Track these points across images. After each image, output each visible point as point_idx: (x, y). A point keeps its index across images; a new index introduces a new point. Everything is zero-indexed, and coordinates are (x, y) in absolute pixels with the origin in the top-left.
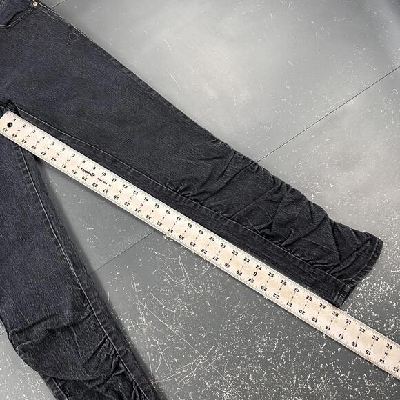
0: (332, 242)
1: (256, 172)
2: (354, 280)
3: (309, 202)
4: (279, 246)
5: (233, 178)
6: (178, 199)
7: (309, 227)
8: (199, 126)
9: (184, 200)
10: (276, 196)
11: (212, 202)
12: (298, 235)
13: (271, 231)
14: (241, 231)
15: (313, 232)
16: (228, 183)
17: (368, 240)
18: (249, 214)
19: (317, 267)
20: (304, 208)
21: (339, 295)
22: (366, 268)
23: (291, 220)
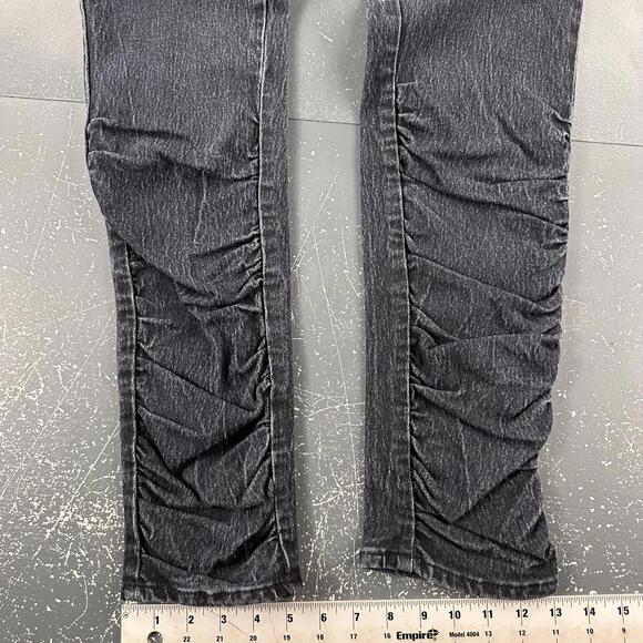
0: (487, 484)
1: (548, 247)
2: (431, 570)
3: (548, 391)
4: (411, 381)
5: (501, 206)
6: (383, 126)
7: (492, 421)
8: (573, 69)
9: (388, 139)
10: (517, 318)
11: (420, 197)
12: (459, 407)
13: (430, 348)
14: (395, 288)
15: (485, 433)
16: (482, 204)
17: (537, 558)
18: (441, 285)
19: (414, 480)
20: (527, 388)
21: (380, 553)
22: (474, 583)
23: (480, 376)
